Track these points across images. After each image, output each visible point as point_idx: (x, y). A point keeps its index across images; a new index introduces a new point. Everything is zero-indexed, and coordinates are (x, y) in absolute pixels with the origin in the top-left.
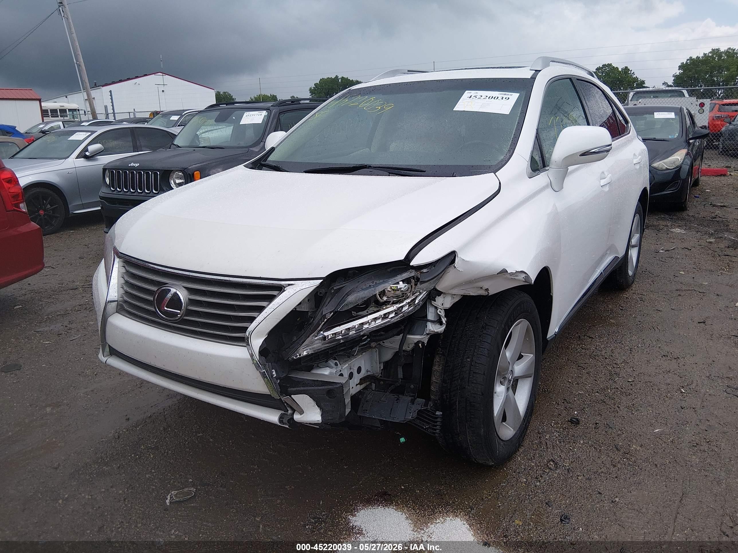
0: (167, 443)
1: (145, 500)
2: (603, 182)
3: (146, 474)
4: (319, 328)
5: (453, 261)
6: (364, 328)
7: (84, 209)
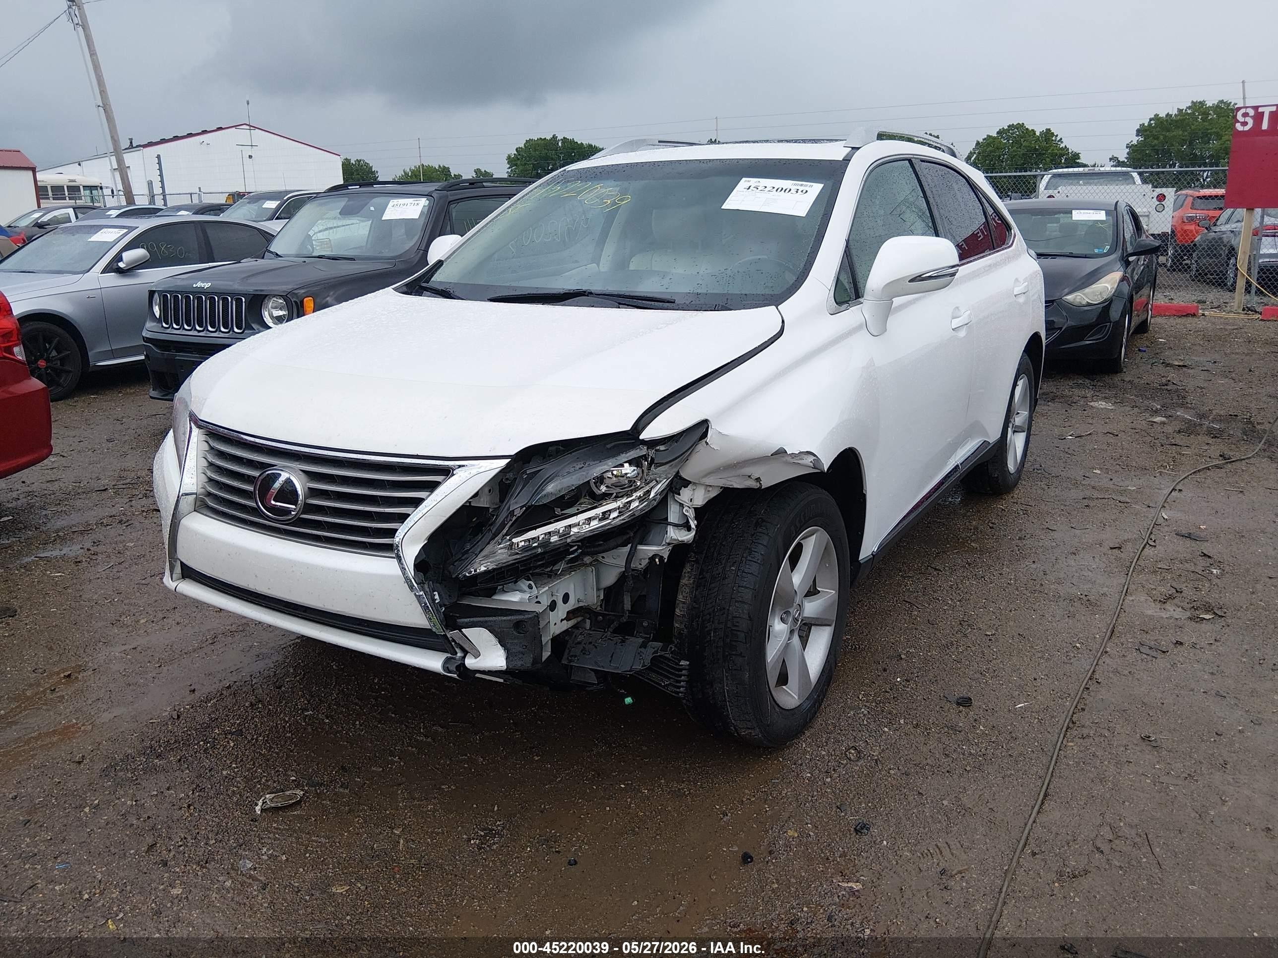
0: (256, 726)
1: (220, 806)
2: (956, 323)
3: (223, 769)
4: (505, 531)
5: (705, 435)
6: (572, 533)
7: (114, 358)
